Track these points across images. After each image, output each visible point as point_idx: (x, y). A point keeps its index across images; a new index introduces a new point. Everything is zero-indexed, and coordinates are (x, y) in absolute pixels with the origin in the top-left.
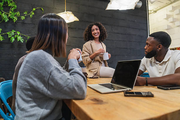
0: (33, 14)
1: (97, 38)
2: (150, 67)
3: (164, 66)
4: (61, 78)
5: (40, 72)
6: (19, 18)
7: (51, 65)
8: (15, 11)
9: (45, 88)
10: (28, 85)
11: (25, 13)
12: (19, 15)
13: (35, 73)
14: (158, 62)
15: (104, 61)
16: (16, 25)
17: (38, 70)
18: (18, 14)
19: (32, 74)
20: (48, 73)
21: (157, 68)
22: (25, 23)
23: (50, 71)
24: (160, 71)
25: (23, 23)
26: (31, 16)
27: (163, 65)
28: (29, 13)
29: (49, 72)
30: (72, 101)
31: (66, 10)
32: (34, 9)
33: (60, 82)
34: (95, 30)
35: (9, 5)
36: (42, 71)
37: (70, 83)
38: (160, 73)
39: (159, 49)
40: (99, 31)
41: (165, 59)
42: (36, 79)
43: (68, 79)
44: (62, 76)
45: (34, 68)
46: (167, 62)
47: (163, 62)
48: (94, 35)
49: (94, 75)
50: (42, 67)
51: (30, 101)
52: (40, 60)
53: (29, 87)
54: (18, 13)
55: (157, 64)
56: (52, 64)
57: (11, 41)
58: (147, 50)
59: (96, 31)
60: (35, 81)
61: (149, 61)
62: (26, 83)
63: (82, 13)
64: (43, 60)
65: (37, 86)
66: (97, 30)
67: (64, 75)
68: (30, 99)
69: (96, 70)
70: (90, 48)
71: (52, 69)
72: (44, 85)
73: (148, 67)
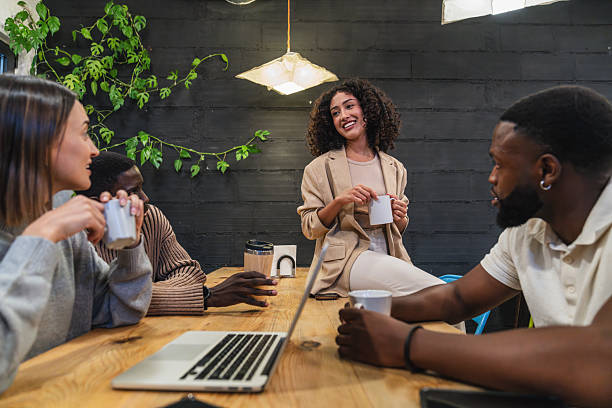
0: (194, 75)
1: (355, 139)
3: (586, 270)
6: (155, 95)
8: (145, 75)
11: (171, 78)
12: (155, 85)
14: (561, 247)
16: (151, 116)
22: (175, 108)
25: (170, 106)
26: (187, 83)
27: (583, 261)
28: (183, 74)
31: (289, 50)
32: (197, 62)
34: (342, 109)
35: (131, 61)
38: (570, 302)
39: (549, 178)
40: (356, 110)
46: (599, 251)
48: (341, 130)
49: (326, 285)
54: (153, 81)
58: (497, 189)
59: (344, 113)
61: (529, 236)
63: (359, 50)
66: (348, 107)
69: (340, 265)
70: (323, 180)
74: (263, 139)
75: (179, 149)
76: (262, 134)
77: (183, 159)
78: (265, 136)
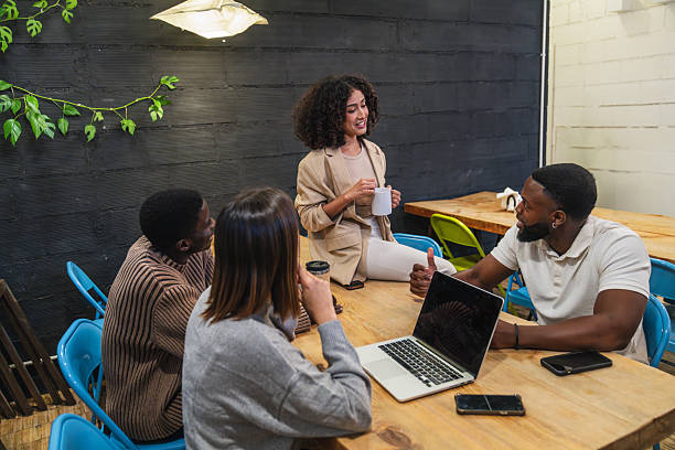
0: (74, 3)
2: (530, 262)
3: (570, 270)
4: (316, 398)
5: (260, 384)
7: (289, 368)
9: (270, 417)
10: (224, 411)
12: (16, 13)
13: (243, 386)
14: (552, 253)
15: (377, 217)
17: (253, 380)
18: (13, 11)
19: (234, 387)
20: (284, 388)
21: (550, 269)
23: (289, 383)
24: (557, 280)
26: (66, 14)
29: (287, 387)
30: (336, 441)
33: (316, 407)
34: (360, 107)
36: (265, 382)
37: (339, 405)
38: (556, 285)
41: (573, 252)
42: (245, 399)
43: (334, 397)
44: (318, 392)
45: (242, 375)
46: (579, 262)
47: (567, 258)
50: (266, 373)
51: (230, 444)
52: (259, 356)
53: (227, 416)
54: (9, 9)
55: (550, 257)
56: (291, 365)
57: (6, 135)
60: (244, 403)
62: (220, 408)
64: (265, 357)
65: (250, 415)
67: (322, 387)
68: (230, 441)
71: (292, 378)
72: (268, 411)
73: (524, 261)
74: (172, 87)
75: (62, 104)
76: (169, 81)
77: (68, 117)
78: (173, 84)
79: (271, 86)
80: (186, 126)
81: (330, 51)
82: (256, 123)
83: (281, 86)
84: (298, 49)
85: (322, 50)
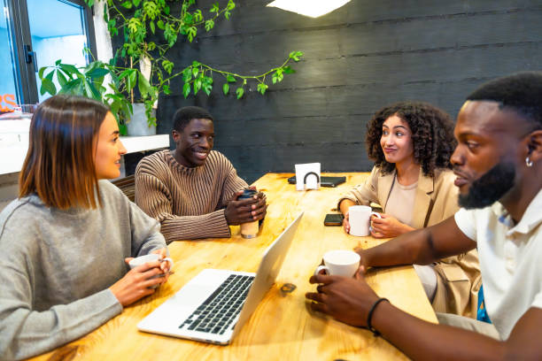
0: (232, 5)
6: (202, 27)
8: (192, 9)
11: (213, 10)
12: (201, 18)
16: (201, 46)
18: (199, 16)
22: (220, 37)
25: (215, 36)
26: (227, 14)
74: (297, 59)
75: (226, 75)
76: (295, 55)
77: (230, 83)
78: (298, 57)
79: (379, 54)
80: (306, 89)
81: (443, 17)
82: (364, 86)
83: (389, 53)
84: (408, 19)
85: (436, 17)
